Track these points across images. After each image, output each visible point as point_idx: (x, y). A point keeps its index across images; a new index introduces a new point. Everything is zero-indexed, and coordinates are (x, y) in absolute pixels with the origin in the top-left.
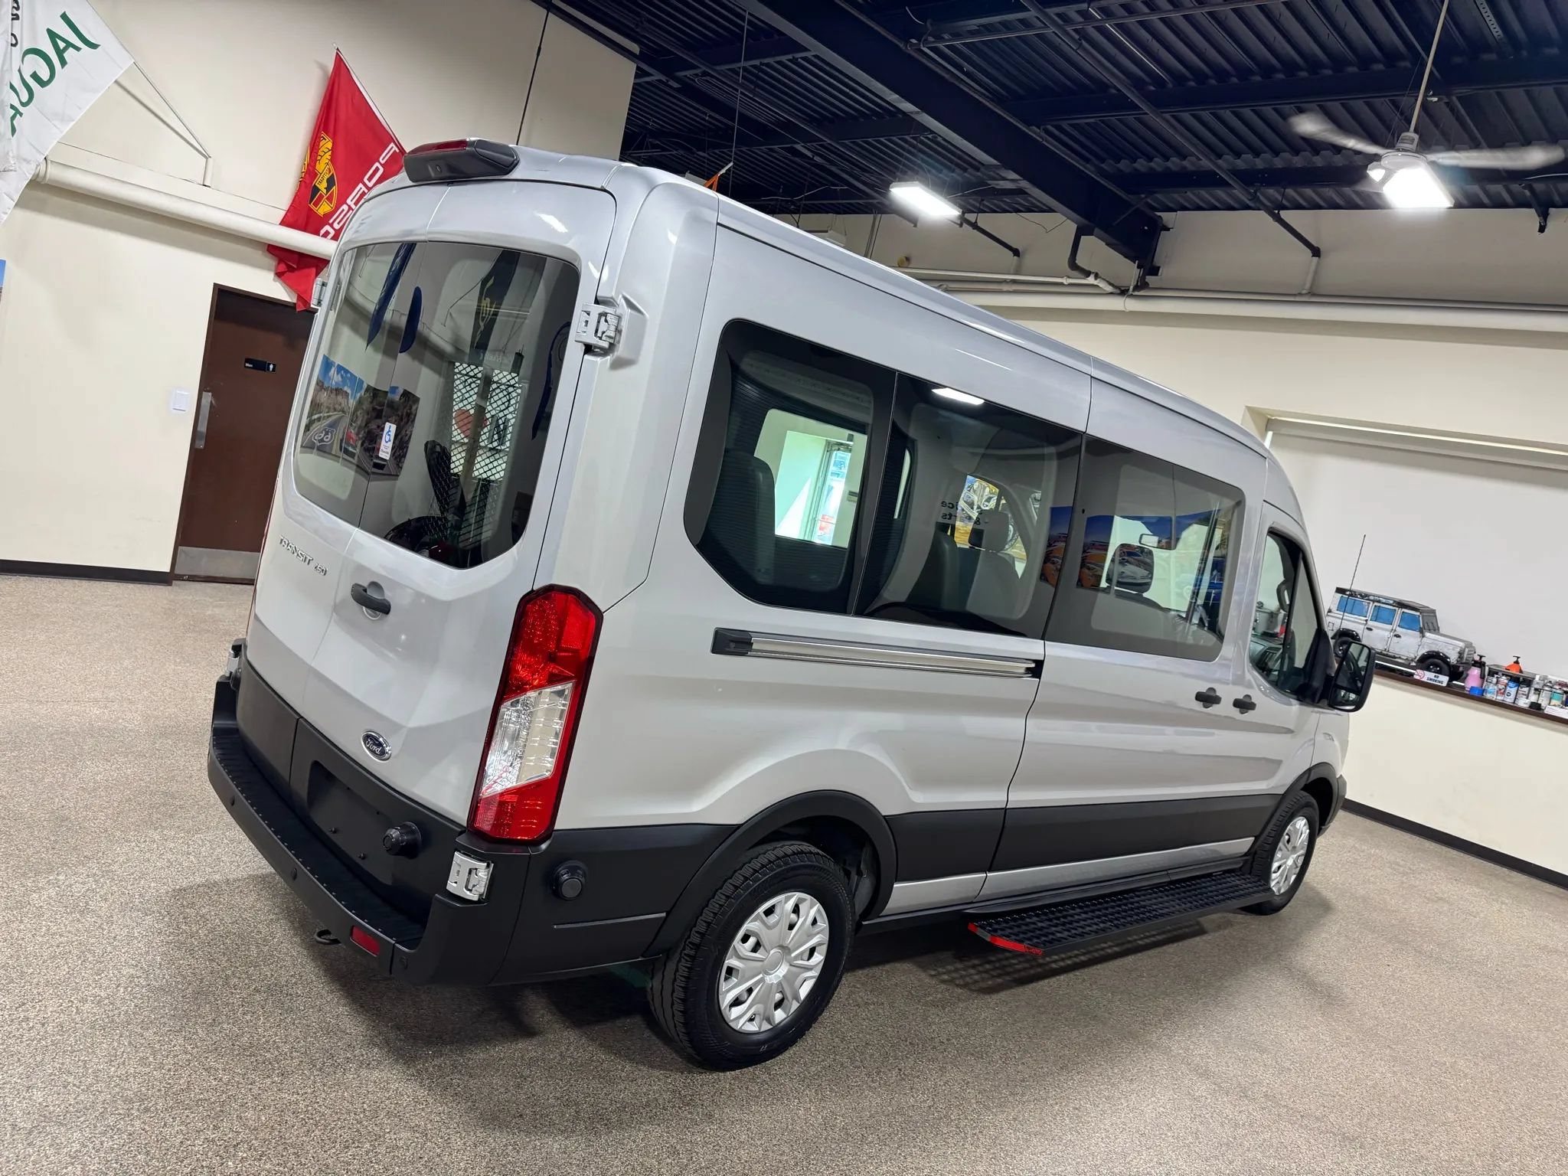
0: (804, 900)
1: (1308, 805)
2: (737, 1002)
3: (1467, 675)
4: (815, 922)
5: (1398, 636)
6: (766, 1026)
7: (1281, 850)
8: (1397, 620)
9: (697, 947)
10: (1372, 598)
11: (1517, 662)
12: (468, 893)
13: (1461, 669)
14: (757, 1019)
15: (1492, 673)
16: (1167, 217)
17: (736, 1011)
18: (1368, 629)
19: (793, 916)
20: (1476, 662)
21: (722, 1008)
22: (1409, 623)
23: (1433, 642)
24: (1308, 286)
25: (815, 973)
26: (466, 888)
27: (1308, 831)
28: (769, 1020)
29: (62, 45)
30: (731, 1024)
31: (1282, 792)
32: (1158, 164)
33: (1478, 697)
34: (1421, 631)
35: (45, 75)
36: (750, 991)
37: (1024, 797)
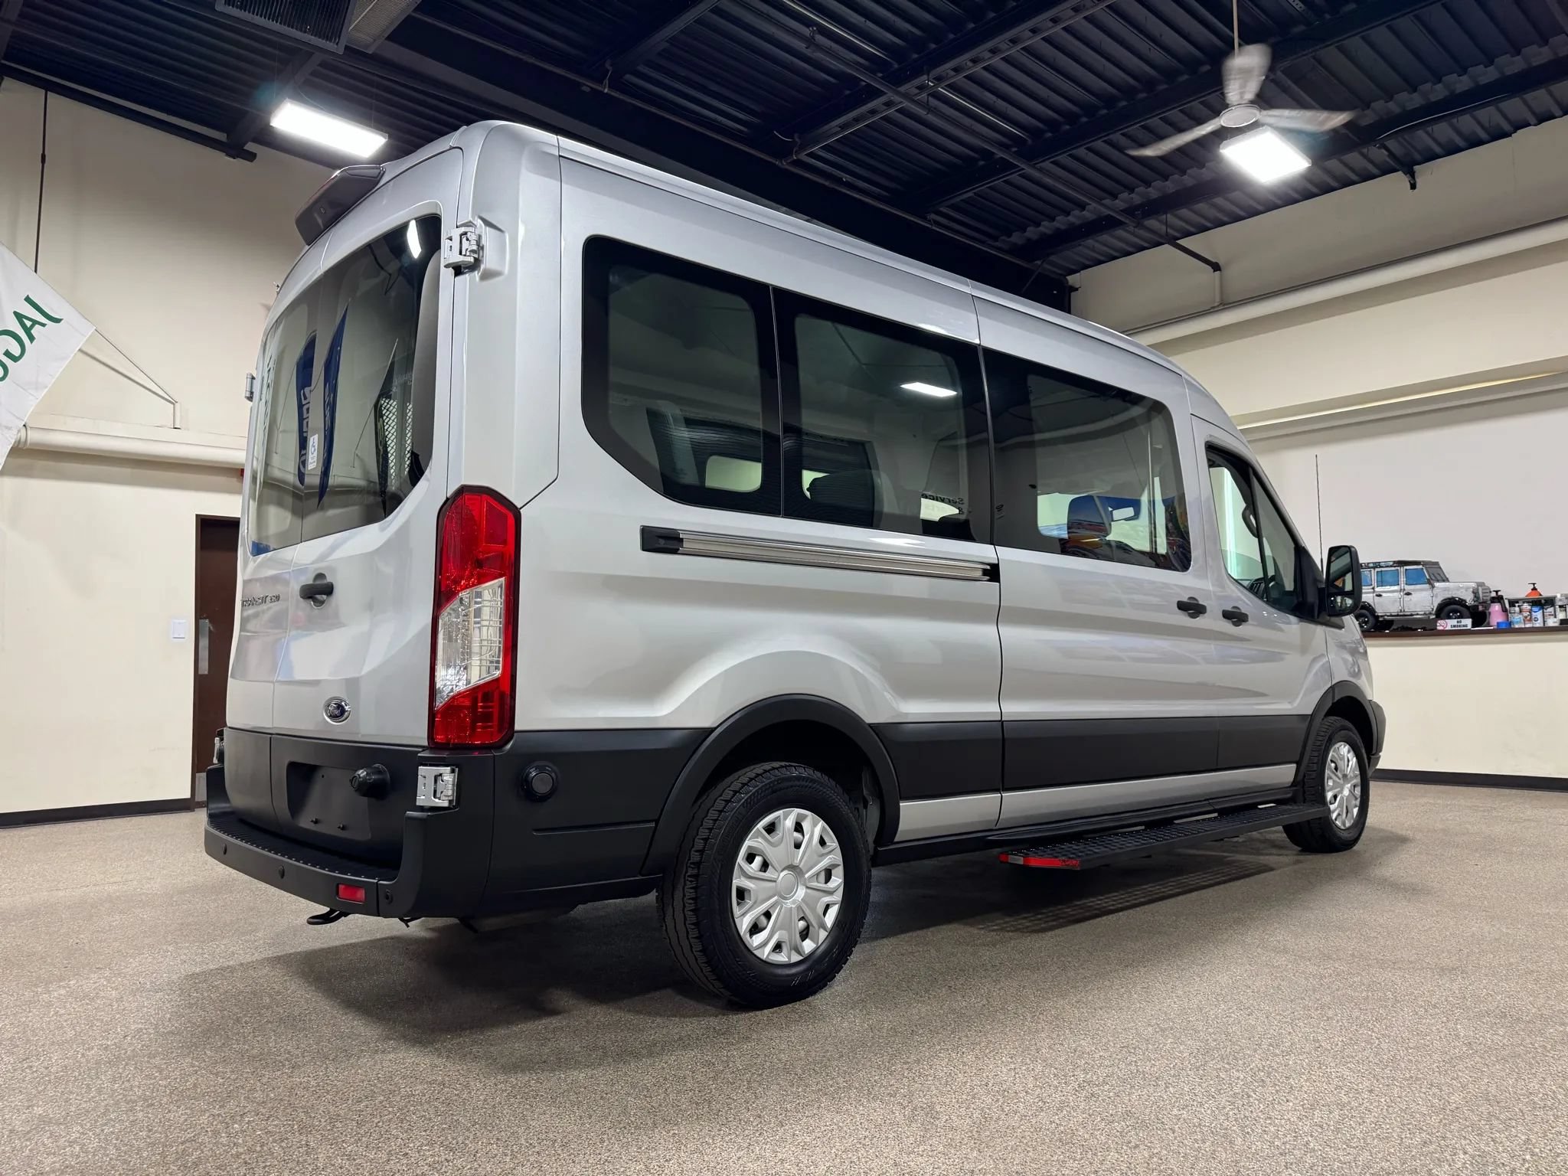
0: (805, 817)
1: (1344, 728)
2: (755, 929)
3: (1490, 613)
4: (822, 842)
5: (1408, 594)
6: (796, 958)
7: (1330, 778)
8: (1402, 579)
9: (698, 864)
10: (1371, 565)
11: (1534, 589)
12: (437, 800)
13: (1481, 608)
14: (785, 949)
15: (1512, 603)
16: (1072, 279)
17: (757, 939)
18: (1377, 596)
19: (796, 834)
20: (1493, 598)
21: (742, 934)
22: (1414, 579)
23: (1443, 591)
24: (1218, 299)
25: (838, 897)
26: (435, 797)
27: (1355, 759)
28: (799, 952)
29: (28, 324)
30: (755, 952)
31: (1310, 713)
32: (1046, 227)
33: (1507, 630)
34: (1429, 582)
35: (16, 350)
36: (768, 915)
37: (1018, 709)
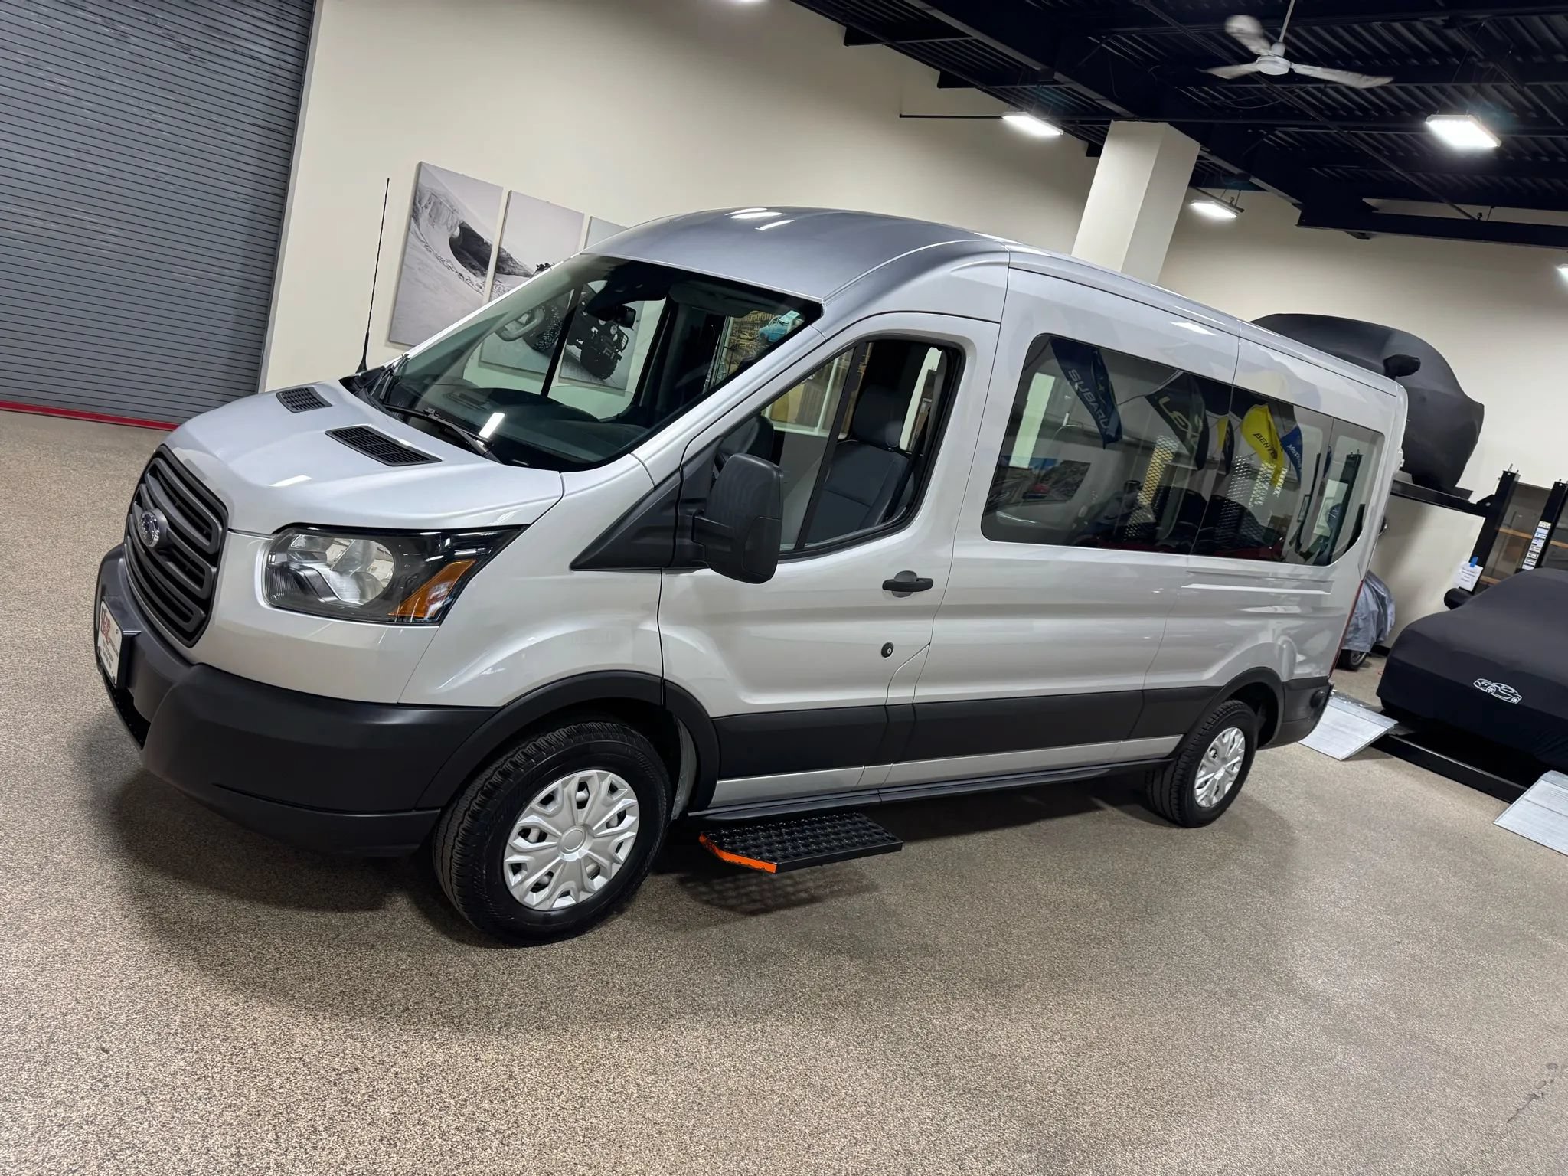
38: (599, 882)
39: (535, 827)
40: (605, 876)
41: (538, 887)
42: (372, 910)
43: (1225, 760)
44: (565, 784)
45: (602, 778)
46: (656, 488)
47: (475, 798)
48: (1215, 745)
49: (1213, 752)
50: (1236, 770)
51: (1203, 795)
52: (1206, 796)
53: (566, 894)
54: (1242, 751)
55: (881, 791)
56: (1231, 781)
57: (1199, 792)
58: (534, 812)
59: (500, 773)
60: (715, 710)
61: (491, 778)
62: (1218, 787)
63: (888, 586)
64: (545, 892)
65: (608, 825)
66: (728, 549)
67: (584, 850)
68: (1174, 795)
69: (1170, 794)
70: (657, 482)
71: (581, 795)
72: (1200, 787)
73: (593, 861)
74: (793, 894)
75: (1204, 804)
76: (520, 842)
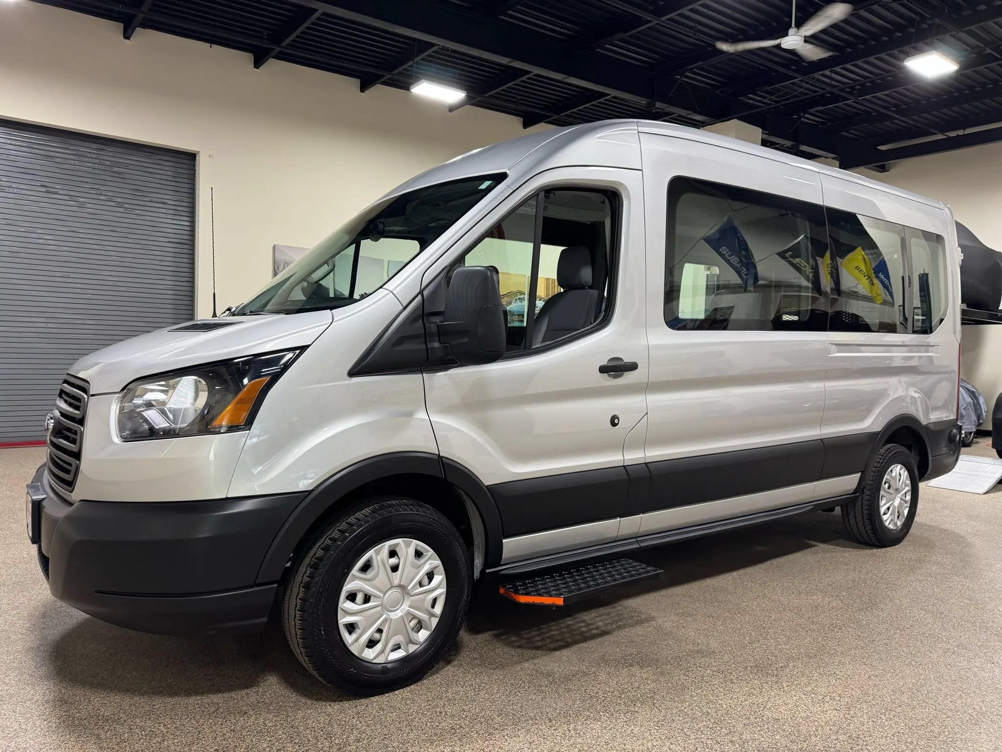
38: (423, 635)
39: (360, 591)
40: (427, 629)
41: (371, 643)
42: (247, 688)
43: (897, 491)
44: (377, 553)
45: (408, 545)
46: (405, 308)
47: (306, 572)
48: (887, 479)
49: (887, 485)
50: (908, 498)
51: (890, 521)
52: (892, 520)
53: (397, 647)
54: (909, 482)
55: (638, 539)
56: (907, 507)
57: (885, 517)
58: (355, 578)
59: (322, 549)
60: (488, 480)
61: (315, 554)
62: (898, 512)
63: (603, 370)
64: (379, 647)
65: (421, 584)
66: (466, 340)
67: (405, 607)
68: (867, 522)
69: (864, 523)
70: (404, 305)
71: (393, 561)
72: (885, 514)
73: (414, 617)
74: (587, 632)
75: (891, 527)
76: (348, 605)
